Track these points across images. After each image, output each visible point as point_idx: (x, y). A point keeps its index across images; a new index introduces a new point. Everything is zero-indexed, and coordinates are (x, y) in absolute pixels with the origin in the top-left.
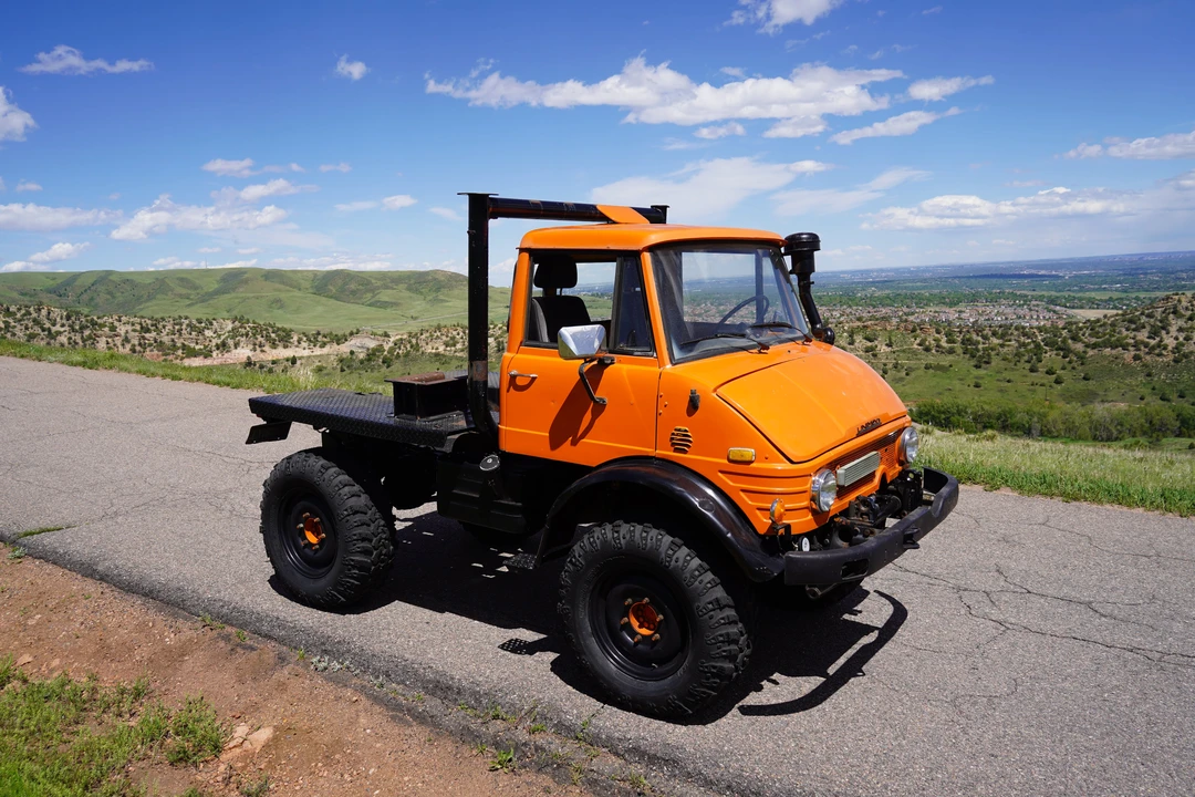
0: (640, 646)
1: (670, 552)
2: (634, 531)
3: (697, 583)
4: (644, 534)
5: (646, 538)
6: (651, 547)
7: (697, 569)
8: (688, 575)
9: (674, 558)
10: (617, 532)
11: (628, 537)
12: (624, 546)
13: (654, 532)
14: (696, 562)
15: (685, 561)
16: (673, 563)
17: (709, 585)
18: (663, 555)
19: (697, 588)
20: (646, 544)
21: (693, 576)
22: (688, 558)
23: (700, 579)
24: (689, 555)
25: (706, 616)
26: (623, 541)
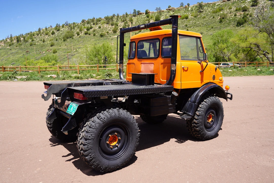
0: (211, 124)
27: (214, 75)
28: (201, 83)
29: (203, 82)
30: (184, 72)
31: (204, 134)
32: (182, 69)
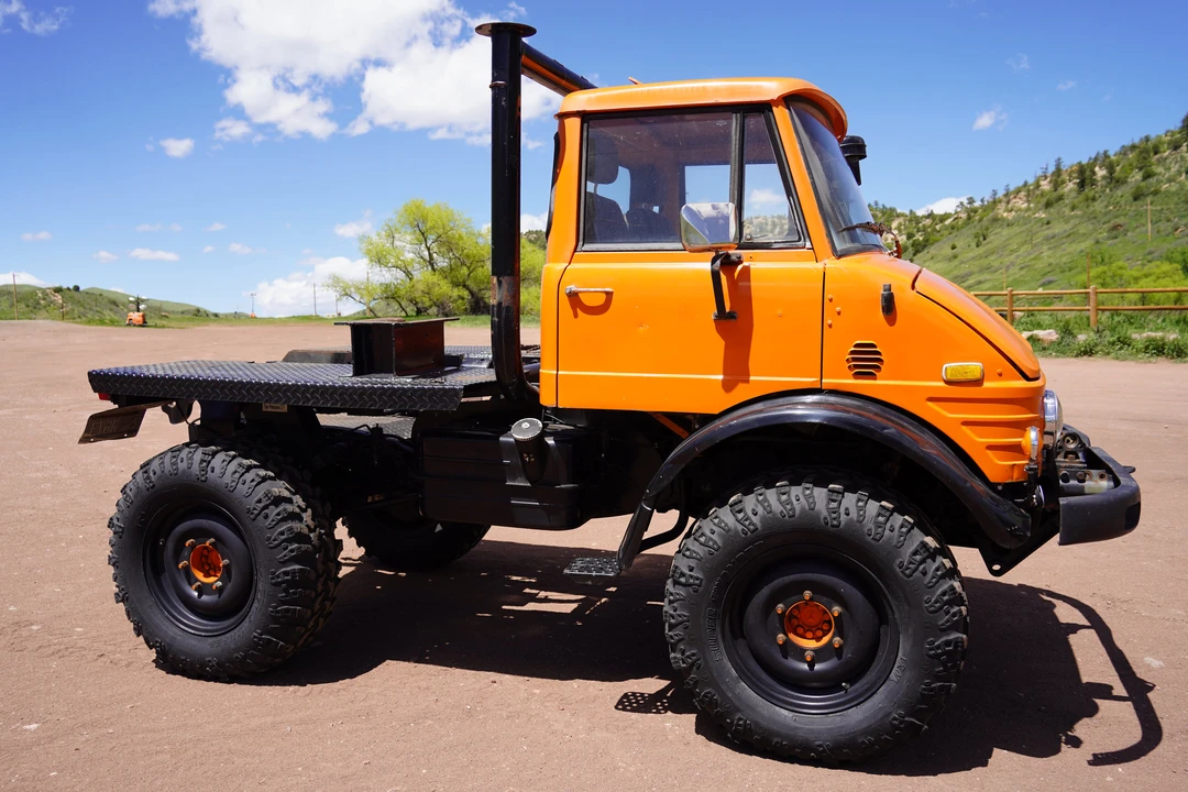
0: (817, 667)
1: (834, 505)
2: (766, 500)
3: (887, 532)
4: (784, 497)
5: (789, 502)
6: (803, 510)
7: (879, 515)
8: (872, 526)
9: (842, 510)
10: (740, 511)
11: (760, 510)
12: (759, 525)
13: (796, 491)
14: (873, 507)
15: (860, 509)
16: (843, 517)
17: (904, 530)
18: (824, 513)
19: (890, 538)
20: (793, 509)
21: (878, 525)
22: (861, 504)
23: (888, 525)
24: (859, 500)
25: (917, 574)
26: (755, 520)
27: (873, 346)
28: (728, 386)
29: (748, 381)
30: (576, 316)
31: (717, 705)
32: (564, 301)
